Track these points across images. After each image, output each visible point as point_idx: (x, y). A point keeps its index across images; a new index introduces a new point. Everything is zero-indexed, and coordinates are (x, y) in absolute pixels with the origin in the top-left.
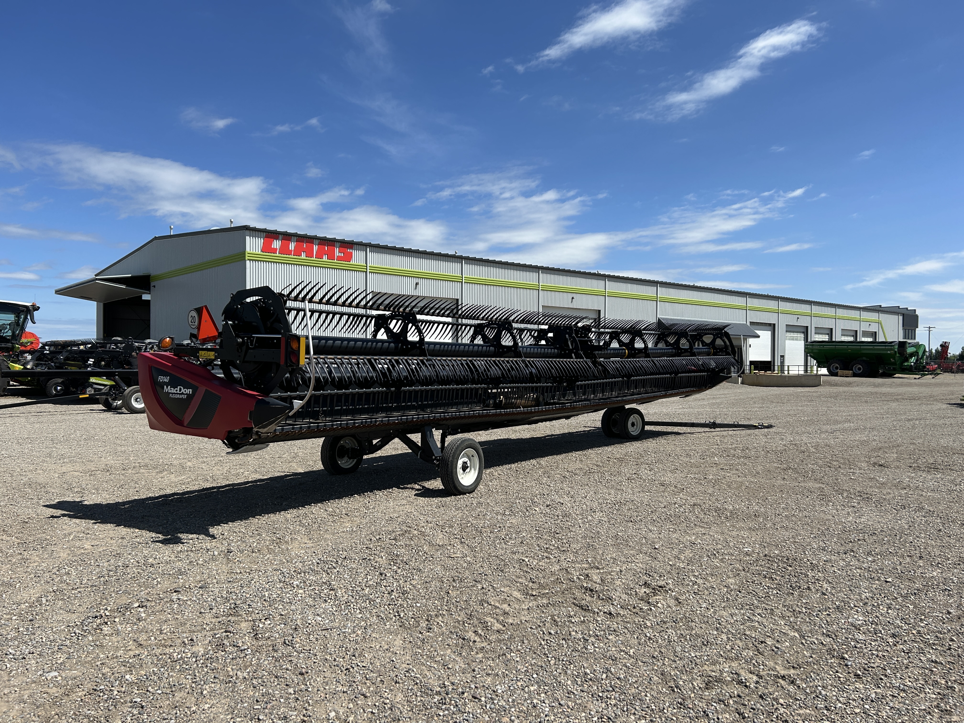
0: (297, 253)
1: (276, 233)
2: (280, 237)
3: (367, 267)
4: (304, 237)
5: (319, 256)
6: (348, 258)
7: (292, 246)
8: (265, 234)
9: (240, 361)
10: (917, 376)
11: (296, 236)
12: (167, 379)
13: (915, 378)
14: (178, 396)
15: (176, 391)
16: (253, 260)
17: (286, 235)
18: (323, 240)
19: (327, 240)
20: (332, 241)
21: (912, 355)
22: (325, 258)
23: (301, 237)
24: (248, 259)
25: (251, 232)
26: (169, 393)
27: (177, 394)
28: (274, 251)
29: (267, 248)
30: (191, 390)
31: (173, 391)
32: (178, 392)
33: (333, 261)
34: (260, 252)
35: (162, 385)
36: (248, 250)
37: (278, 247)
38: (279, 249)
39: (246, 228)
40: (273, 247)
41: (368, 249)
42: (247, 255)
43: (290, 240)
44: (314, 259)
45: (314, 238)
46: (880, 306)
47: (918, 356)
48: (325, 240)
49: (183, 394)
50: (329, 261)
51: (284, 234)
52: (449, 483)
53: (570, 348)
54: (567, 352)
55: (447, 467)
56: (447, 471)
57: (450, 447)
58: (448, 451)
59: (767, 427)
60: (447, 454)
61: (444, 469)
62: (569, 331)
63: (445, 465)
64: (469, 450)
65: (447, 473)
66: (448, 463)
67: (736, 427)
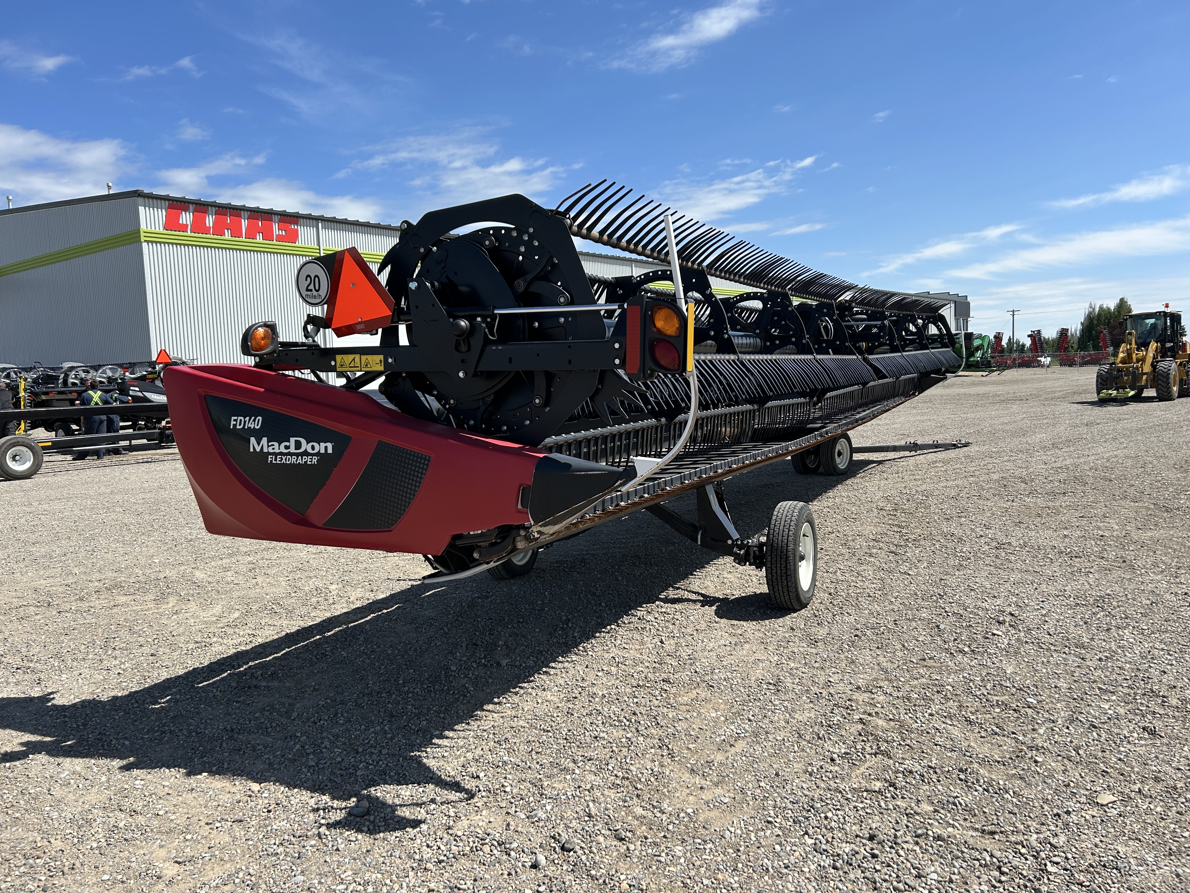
0: (218, 230)
1: (185, 202)
2: (191, 207)
3: (319, 249)
4: (226, 208)
5: (251, 235)
6: (293, 237)
7: (210, 221)
8: (167, 203)
9: (466, 374)
10: (984, 374)
11: (215, 206)
12: (255, 423)
13: (982, 376)
14: (294, 460)
15: (287, 447)
16: (152, 242)
17: (200, 204)
18: (254, 211)
19: (261, 212)
20: (268, 213)
21: (978, 348)
22: (259, 238)
23: (223, 207)
24: (145, 241)
25: (146, 199)
26: (263, 455)
27: (292, 454)
28: (184, 228)
29: (172, 224)
30: (330, 445)
31: (276, 448)
32: (292, 450)
33: (271, 242)
34: (162, 230)
35: (245, 435)
36: (143, 226)
37: (188, 223)
38: (191, 226)
39: (137, 194)
40: (181, 222)
41: (320, 225)
42: (142, 234)
43: (206, 212)
44: (244, 239)
45: (241, 210)
46: (929, 292)
47: (983, 350)
48: (258, 212)
49: (306, 453)
50: (265, 242)
51: (196, 204)
52: (788, 590)
53: (825, 338)
54: (824, 345)
55: (786, 561)
56: (787, 570)
57: (783, 523)
58: (781, 532)
59: (966, 445)
60: (780, 538)
61: (779, 565)
62: (825, 310)
63: (781, 558)
64: (806, 526)
65: (786, 573)
66: (786, 555)
67: (936, 446)
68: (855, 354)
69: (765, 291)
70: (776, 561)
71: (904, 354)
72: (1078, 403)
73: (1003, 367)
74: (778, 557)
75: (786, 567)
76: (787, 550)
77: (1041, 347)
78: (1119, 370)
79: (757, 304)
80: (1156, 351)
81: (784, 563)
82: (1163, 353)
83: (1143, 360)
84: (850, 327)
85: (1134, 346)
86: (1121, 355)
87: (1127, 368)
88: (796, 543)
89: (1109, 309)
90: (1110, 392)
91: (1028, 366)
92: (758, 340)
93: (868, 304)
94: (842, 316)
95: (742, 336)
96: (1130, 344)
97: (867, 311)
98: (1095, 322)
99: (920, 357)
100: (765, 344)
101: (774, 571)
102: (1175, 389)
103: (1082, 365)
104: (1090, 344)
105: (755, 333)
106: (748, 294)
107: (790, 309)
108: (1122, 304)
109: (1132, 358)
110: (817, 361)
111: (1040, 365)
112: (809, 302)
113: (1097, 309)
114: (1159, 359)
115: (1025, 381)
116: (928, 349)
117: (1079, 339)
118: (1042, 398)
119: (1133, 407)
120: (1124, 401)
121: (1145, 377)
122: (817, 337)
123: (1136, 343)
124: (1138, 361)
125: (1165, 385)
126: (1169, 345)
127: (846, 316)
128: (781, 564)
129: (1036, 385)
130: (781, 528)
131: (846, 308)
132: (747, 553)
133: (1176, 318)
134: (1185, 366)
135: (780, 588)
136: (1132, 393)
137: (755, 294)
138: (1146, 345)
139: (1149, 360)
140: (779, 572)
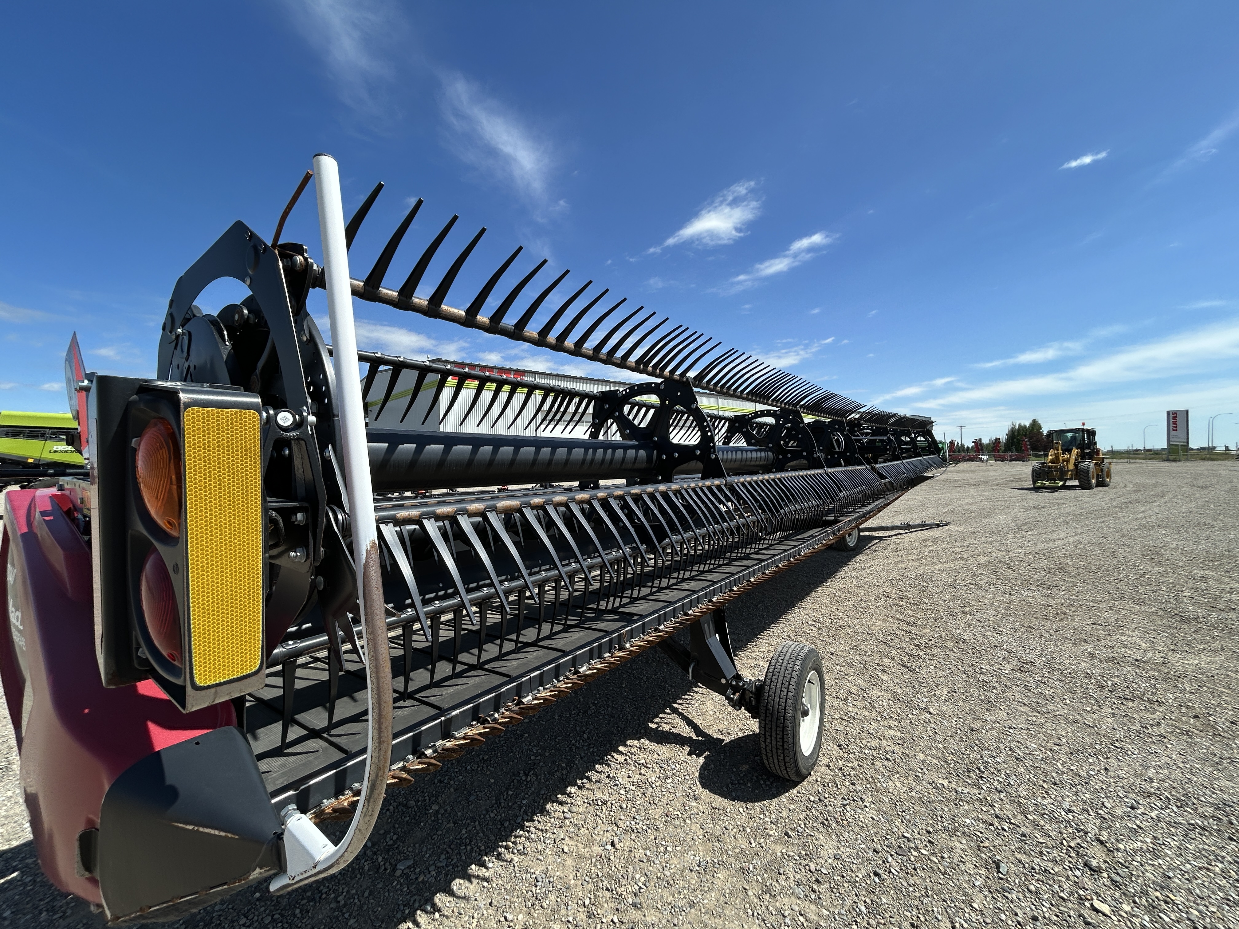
52: (785, 765)
53: (837, 450)
54: (836, 456)
55: (783, 731)
56: (783, 742)
57: (781, 678)
58: (778, 691)
59: (947, 524)
60: (777, 699)
61: (774, 734)
62: (837, 427)
63: (777, 726)
64: (812, 674)
65: (783, 746)
66: (783, 723)
67: (924, 526)
68: (864, 464)
69: (777, 409)
70: (771, 728)
71: (904, 461)
72: (1018, 489)
73: (957, 461)
74: (774, 724)
75: (783, 738)
76: (784, 716)
77: (982, 450)
78: (1049, 467)
79: (771, 420)
80: (1077, 455)
81: (781, 734)
82: (1083, 456)
83: (1068, 461)
84: (859, 441)
85: (1060, 451)
86: (1050, 457)
87: (1056, 466)
88: (798, 697)
89: (1025, 426)
90: (1044, 482)
91: (973, 461)
92: (770, 454)
93: (875, 421)
94: (852, 431)
95: (756, 451)
96: (1058, 450)
97: (872, 427)
98: (1016, 434)
99: (918, 464)
100: (777, 457)
101: (768, 741)
102: (1094, 481)
103: (1011, 461)
104: (1013, 447)
105: (767, 447)
106: (762, 411)
107: (801, 425)
108: (1035, 424)
109: (1059, 459)
110: (828, 475)
111: (981, 460)
112: (823, 419)
113: (1017, 427)
114: (1080, 460)
115: (972, 471)
116: (921, 456)
117: (1005, 444)
118: (990, 484)
119: (1062, 493)
120: (1053, 489)
121: (1070, 473)
122: (829, 449)
123: (1062, 450)
124: (1064, 461)
125: (1086, 478)
126: (1087, 451)
127: (856, 431)
128: (777, 734)
129: (981, 474)
130: (779, 685)
131: (855, 425)
132: (742, 697)
133: (1092, 433)
134: (1100, 465)
135: (776, 761)
136: (1061, 484)
137: (769, 411)
138: (1069, 451)
139: (1072, 461)
140: (774, 743)
